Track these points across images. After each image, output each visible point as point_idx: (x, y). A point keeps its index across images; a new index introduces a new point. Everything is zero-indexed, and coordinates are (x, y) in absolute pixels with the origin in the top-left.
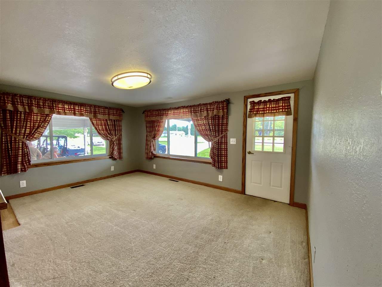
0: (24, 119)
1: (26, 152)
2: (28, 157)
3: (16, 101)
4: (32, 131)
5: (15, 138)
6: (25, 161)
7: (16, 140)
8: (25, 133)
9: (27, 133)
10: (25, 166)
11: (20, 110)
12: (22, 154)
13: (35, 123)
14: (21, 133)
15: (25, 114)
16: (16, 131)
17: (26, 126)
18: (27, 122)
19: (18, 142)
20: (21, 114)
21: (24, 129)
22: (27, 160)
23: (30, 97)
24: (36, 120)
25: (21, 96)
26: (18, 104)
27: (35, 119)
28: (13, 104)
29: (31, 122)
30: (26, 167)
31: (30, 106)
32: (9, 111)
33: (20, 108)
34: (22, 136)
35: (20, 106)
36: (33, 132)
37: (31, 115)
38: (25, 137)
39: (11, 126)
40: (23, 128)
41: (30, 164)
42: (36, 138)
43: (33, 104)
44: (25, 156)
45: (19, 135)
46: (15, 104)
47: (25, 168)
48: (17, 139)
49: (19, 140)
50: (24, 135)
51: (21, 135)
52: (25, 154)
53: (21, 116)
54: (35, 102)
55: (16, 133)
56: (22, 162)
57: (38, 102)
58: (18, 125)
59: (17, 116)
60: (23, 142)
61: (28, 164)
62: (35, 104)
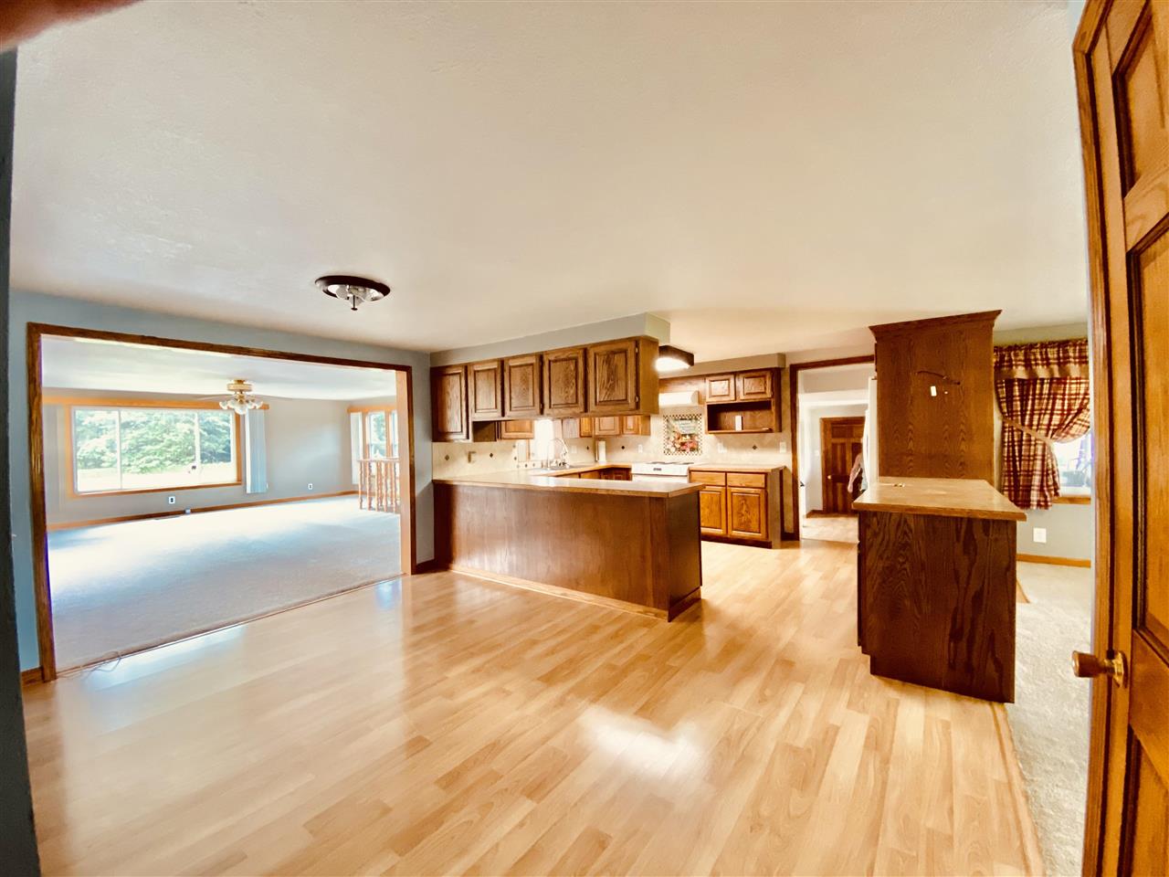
0: (1049, 394)
1: (1050, 466)
2: (1054, 478)
3: (1032, 357)
4: (1066, 419)
5: (1029, 435)
6: (1048, 486)
7: (1030, 440)
8: (1049, 425)
9: (1055, 425)
10: (1046, 497)
11: (1040, 377)
12: (1043, 471)
13: (1073, 401)
14: (1042, 425)
15: (1051, 384)
16: (1031, 420)
17: (1053, 409)
18: (1055, 399)
19: (1035, 445)
20: (1042, 384)
21: (1047, 417)
22: (1050, 483)
23: (1063, 345)
24: (1076, 394)
25: (1044, 346)
26: (1037, 364)
27: (1074, 392)
28: (1028, 365)
29: (1063, 399)
30: (1049, 499)
31: (1063, 363)
32: (1019, 380)
33: (1042, 372)
34: (1043, 432)
35: (1040, 367)
36: (1067, 422)
37: (1065, 384)
38: (1050, 432)
39: (1022, 411)
40: (1045, 414)
41: (1057, 494)
42: (1073, 435)
43: (1069, 357)
44: (1048, 475)
45: (1037, 430)
46: (1031, 365)
47: (1046, 502)
48: (1033, 438)
49: (1036, 440)
50: (1048, 430)
51: (1041, 429)
52: (1047, 470)
53: (1042, 389)
54: (1074, 352)
55: (1031, 425)
56: (1041, 487)
57: (1080, 351)
58: (1036, 407)
59: (1034, 389)
60: (1044, 445)
61: (1053, 492)
62: (1075, 358)
